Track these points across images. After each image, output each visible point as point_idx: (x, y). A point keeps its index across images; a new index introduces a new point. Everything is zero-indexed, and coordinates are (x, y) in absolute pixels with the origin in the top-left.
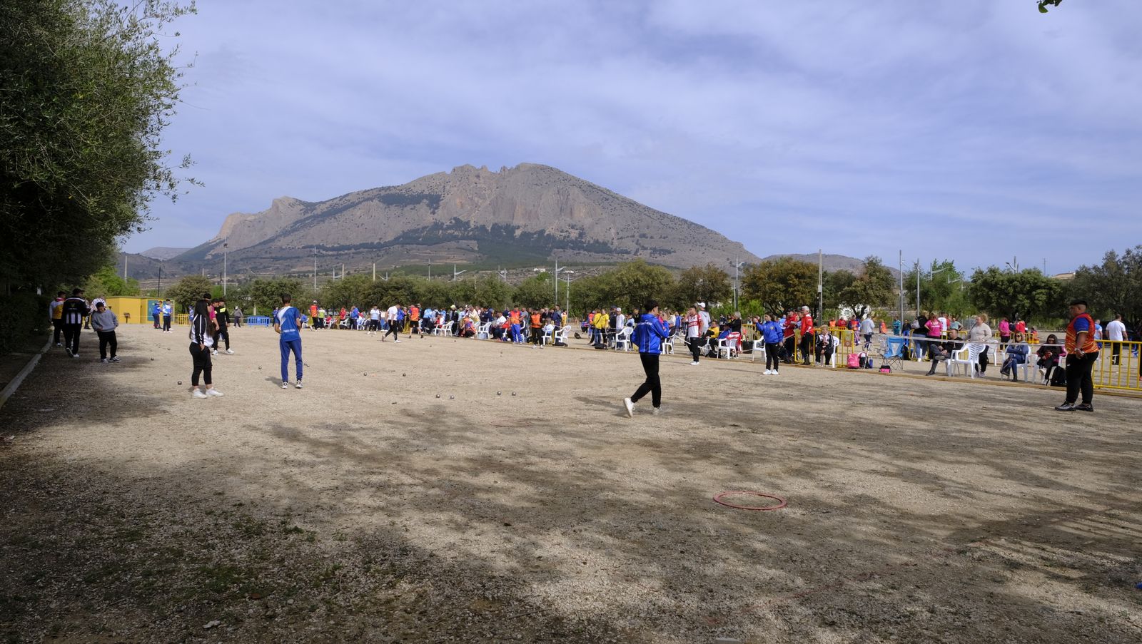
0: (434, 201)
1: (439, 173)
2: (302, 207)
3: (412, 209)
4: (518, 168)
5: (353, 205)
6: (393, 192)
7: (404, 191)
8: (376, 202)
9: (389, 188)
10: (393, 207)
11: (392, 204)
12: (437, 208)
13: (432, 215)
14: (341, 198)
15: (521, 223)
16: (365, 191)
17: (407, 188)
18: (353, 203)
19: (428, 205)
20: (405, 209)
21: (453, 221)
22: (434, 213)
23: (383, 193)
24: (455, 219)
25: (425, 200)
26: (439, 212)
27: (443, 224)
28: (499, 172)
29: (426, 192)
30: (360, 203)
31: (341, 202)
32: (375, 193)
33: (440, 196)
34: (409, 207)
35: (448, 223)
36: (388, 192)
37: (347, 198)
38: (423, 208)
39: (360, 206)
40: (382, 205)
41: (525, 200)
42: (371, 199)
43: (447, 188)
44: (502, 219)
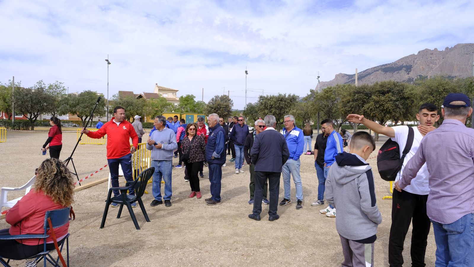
0: (409, 68)
1: (411, 55)
2: (347, 77)
3: (397, 73)
4: (455, 47)
5: (370, 74)
6: (388, 66)
7: (393, 65)
8: (380, 71)
9: (386, 65)
10: (388, 73)
11: (387, 72)
12: (410, 71)
13: (407, 75)
14: (364, 71)
15: (457, 74)
16: (375, 67)
17: (395, 63)
18: (369, 73)
19: (405, 71)
20: (394, 73)
21: (419, 77)
22: (408, 74)
23: (383, 67)
24: (420, 76)
25: (404, 68)
26: (411, 73)
27: (413, 79)
28: (444, 50)
29: (405, 65)
30: (373, 73)
31: (364, 73)
32: (380, 68)
33: (412, 66)
34: (396, 72)
35: (416, 78)
36: (386, 66)
37: (367, 71)
38: (403, 72)
39: (372, 74)
40: (383, 73)
41: (460, 62)
42: (378, 71)
43: (416, 61)
44: (446, 73)
